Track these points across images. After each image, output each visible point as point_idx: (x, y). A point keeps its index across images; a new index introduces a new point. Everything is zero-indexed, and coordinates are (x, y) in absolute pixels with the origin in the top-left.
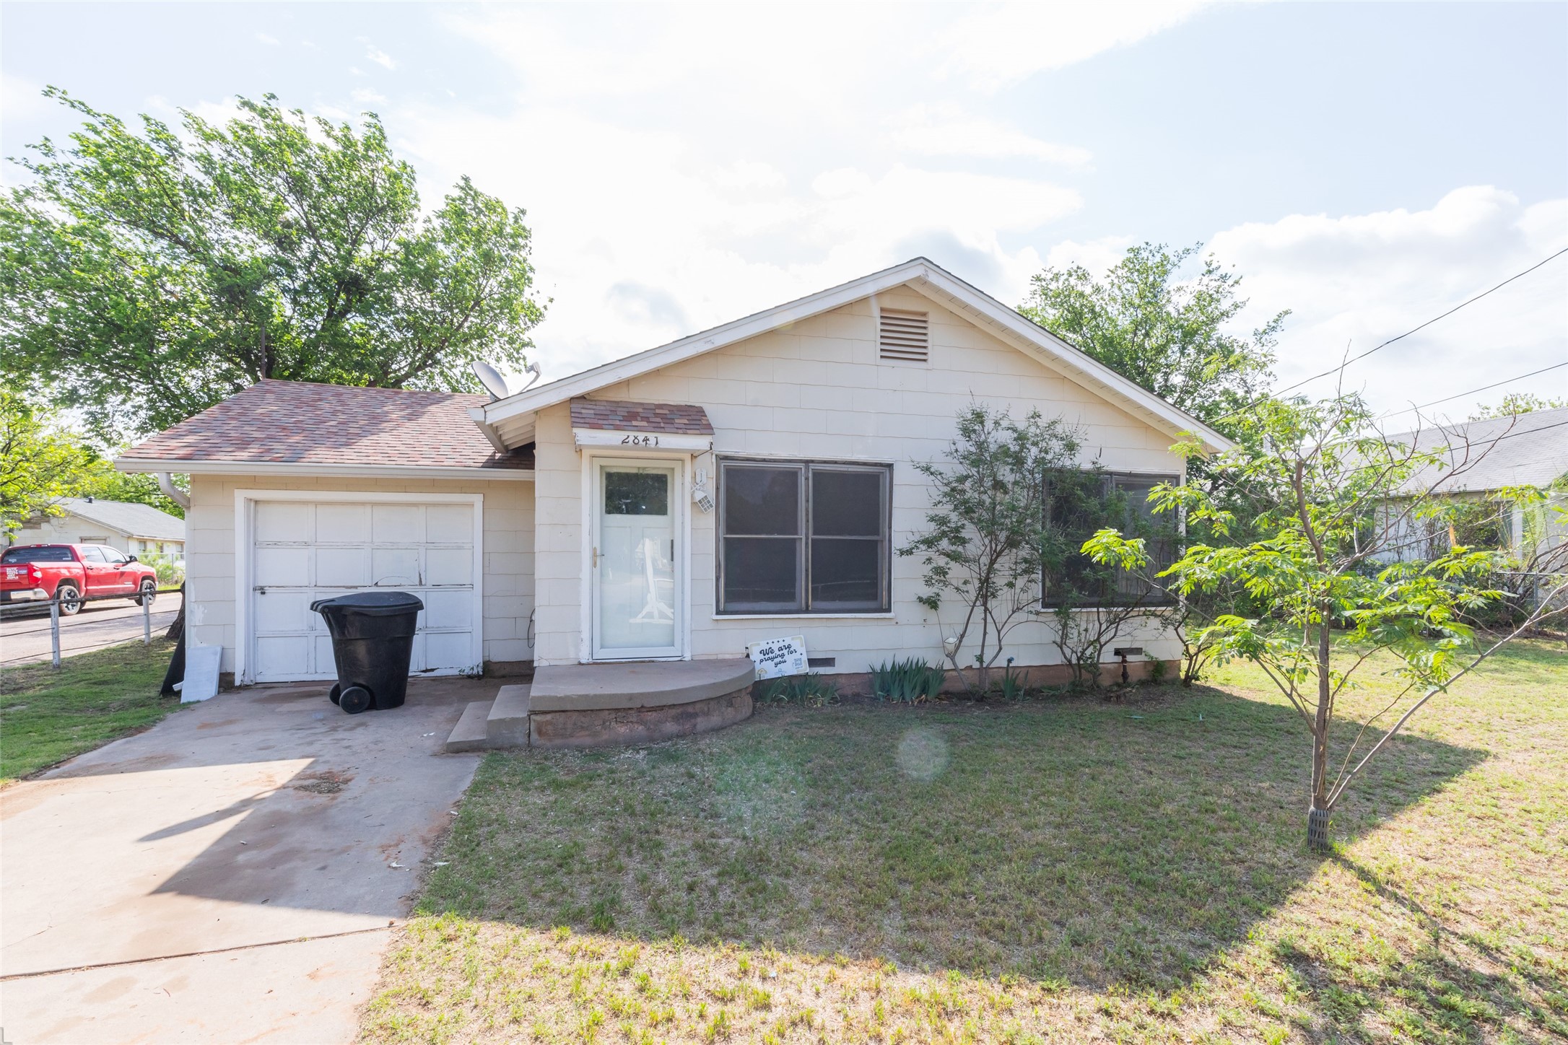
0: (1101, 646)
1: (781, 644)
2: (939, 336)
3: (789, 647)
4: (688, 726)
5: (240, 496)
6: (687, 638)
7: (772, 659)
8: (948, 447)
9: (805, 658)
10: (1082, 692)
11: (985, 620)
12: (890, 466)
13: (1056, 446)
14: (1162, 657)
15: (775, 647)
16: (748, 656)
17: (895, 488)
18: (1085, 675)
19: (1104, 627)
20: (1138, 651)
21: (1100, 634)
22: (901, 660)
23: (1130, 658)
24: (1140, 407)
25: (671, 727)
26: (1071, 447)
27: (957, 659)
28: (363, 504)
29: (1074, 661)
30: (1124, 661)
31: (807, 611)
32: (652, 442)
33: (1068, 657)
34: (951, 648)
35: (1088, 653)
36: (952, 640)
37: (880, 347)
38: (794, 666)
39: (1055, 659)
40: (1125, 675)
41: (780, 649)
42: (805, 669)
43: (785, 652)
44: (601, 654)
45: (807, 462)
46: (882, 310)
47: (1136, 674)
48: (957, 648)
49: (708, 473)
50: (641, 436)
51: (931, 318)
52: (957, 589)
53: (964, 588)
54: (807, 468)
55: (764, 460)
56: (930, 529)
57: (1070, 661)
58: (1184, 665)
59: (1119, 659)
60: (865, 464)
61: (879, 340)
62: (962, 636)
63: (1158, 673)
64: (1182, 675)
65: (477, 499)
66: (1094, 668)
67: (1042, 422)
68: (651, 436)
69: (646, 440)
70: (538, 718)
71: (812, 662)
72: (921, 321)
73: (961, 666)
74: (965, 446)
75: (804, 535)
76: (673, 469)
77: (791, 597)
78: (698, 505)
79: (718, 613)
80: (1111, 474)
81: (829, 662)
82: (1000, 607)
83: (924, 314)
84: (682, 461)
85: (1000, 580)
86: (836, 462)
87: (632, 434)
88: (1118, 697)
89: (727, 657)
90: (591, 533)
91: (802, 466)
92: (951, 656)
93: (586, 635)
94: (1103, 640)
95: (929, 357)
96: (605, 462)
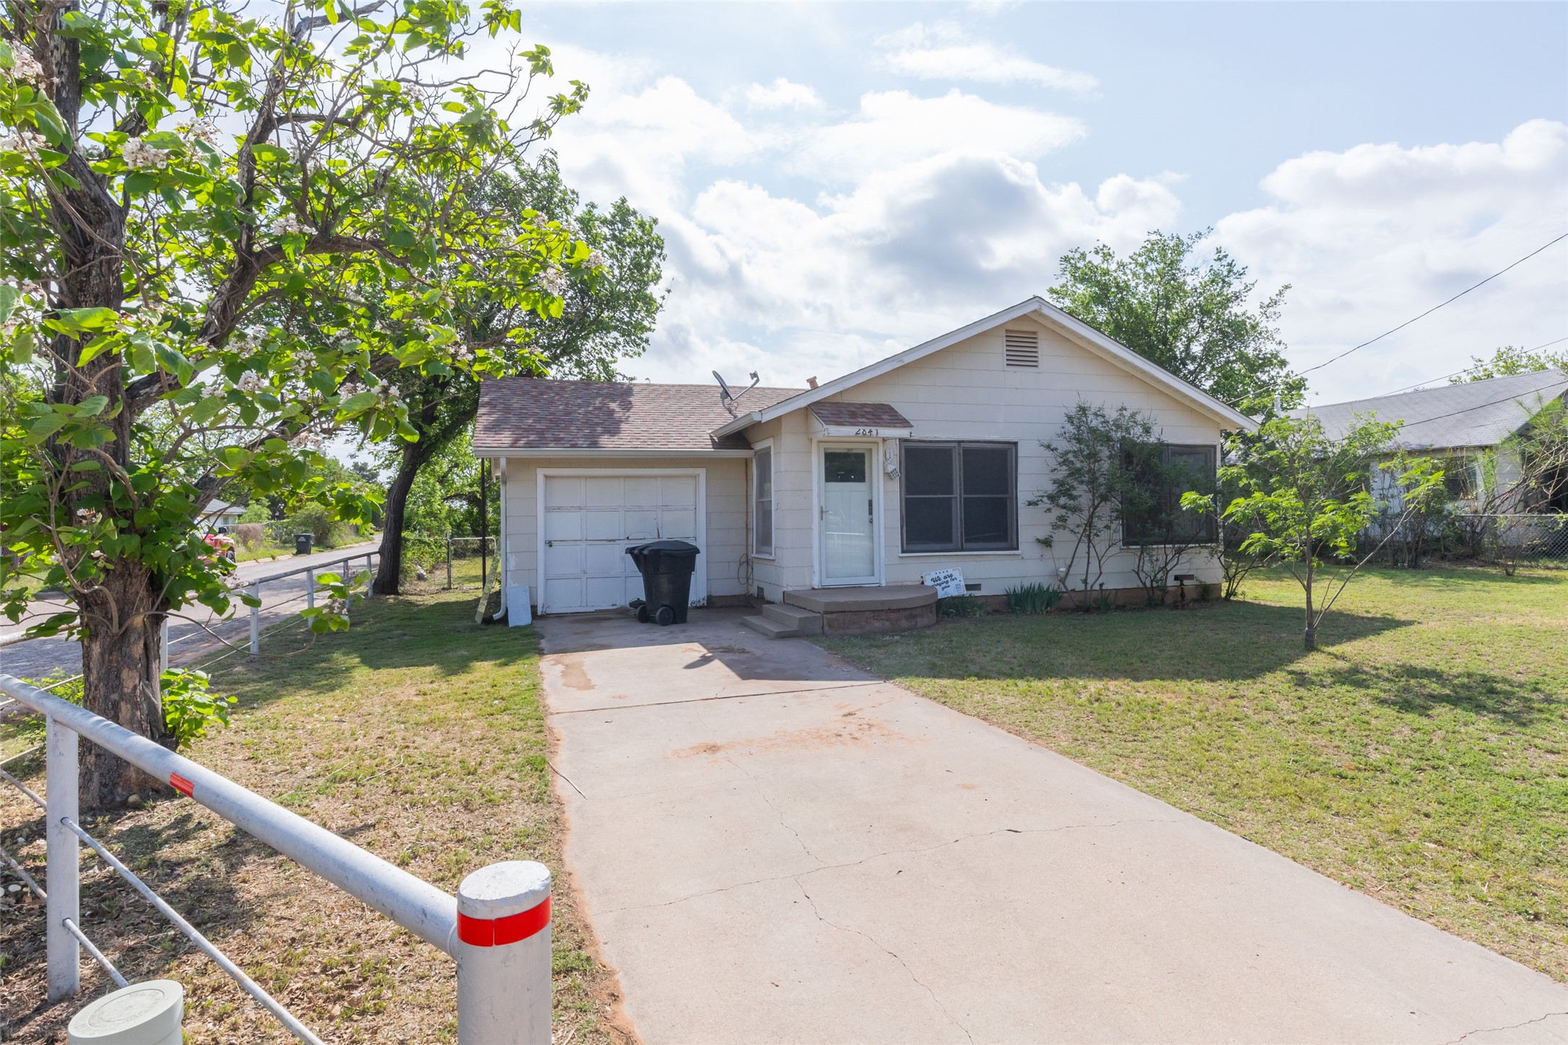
0: (1168, 571)
1: (946, 574)
2: (1046, 350)
3: (951, 576)
4: (913, 623)
5: (541, 473)
6: (883, 570)
7: (940, 585)
8: (1060, 431)
9: (963, 584)
10: (1156, 605)
11: (1089, 553)
12: (1015, 444)
13: (1138, 430)
14: (1209, 582)
15: (942, 576)
16: (923, 583)
17: (1019, 460)
18: (1158, 593)
19: (1169, 557)
20: (1191, 577)
21: (1166, 564)
22: (1026, 584)
23: (1186, 582)
24: (1186, 396)
25: (904, 623)
26: (1147, 430)
27: (1067, 584)
28: (618, 477)
29: (1148, 585)
30: (1182, 584)
31: (962, 550)
32: (874, 433)
33: (1143, 580)
34: (1063, 575)
35: (1159, 576)
36: (1063, 569)
37: (1005, 358)
38: (955, 589)
39: (1134, 583)
40: (1183, 595)
41: (945, 577)
42: (964, 592)
43: (949, 579)
44: (828, 582)
45: (959, 442)
46: (1007, 331)
47: (1190, 595)
48: (1067, 574)
49: (894, 452)
50: (867, 429)
51: (1041, 335)
52: (1072, 531)
53: (1076, 530)
54: (959, 446)
55: (931, 442)
56: (1051, 488)
57: (1144, 584)
58: (1225, 585)
59: (1178, 583)
60: (998, 442)
61: (1005, 353)
62: (1070, 566)
63: (1206, 594)
64: (1223, 594)
65: (702, 472)
66: (1164, 589)
67: (1127, 414)
68: (874, 429)
69: (870, 431)
70: (829, 616)
71: (969, 587)
72: (1032, 336)
73: (1070, 589)
74: (1071, 429)
75: (957, 493)
76: (870, 450)
77: (949, 539)
78: (888, 475)
79: (903, 552)
80: (1168, 445)
81: (977, 587)
82: (1101, 543)
83: (1034, 333)
84: (877, 443)
85: (1099, 524)
86: (978, 442)
87: (862, 428)
88: (1183, 606)
89: (909, 583)
90: (819, 496)
91: (956, 444)
92: (1063, 581)
93: (816, 568)
94: (1168, 568)
95: (1040, 364)
96: (827, 445)
